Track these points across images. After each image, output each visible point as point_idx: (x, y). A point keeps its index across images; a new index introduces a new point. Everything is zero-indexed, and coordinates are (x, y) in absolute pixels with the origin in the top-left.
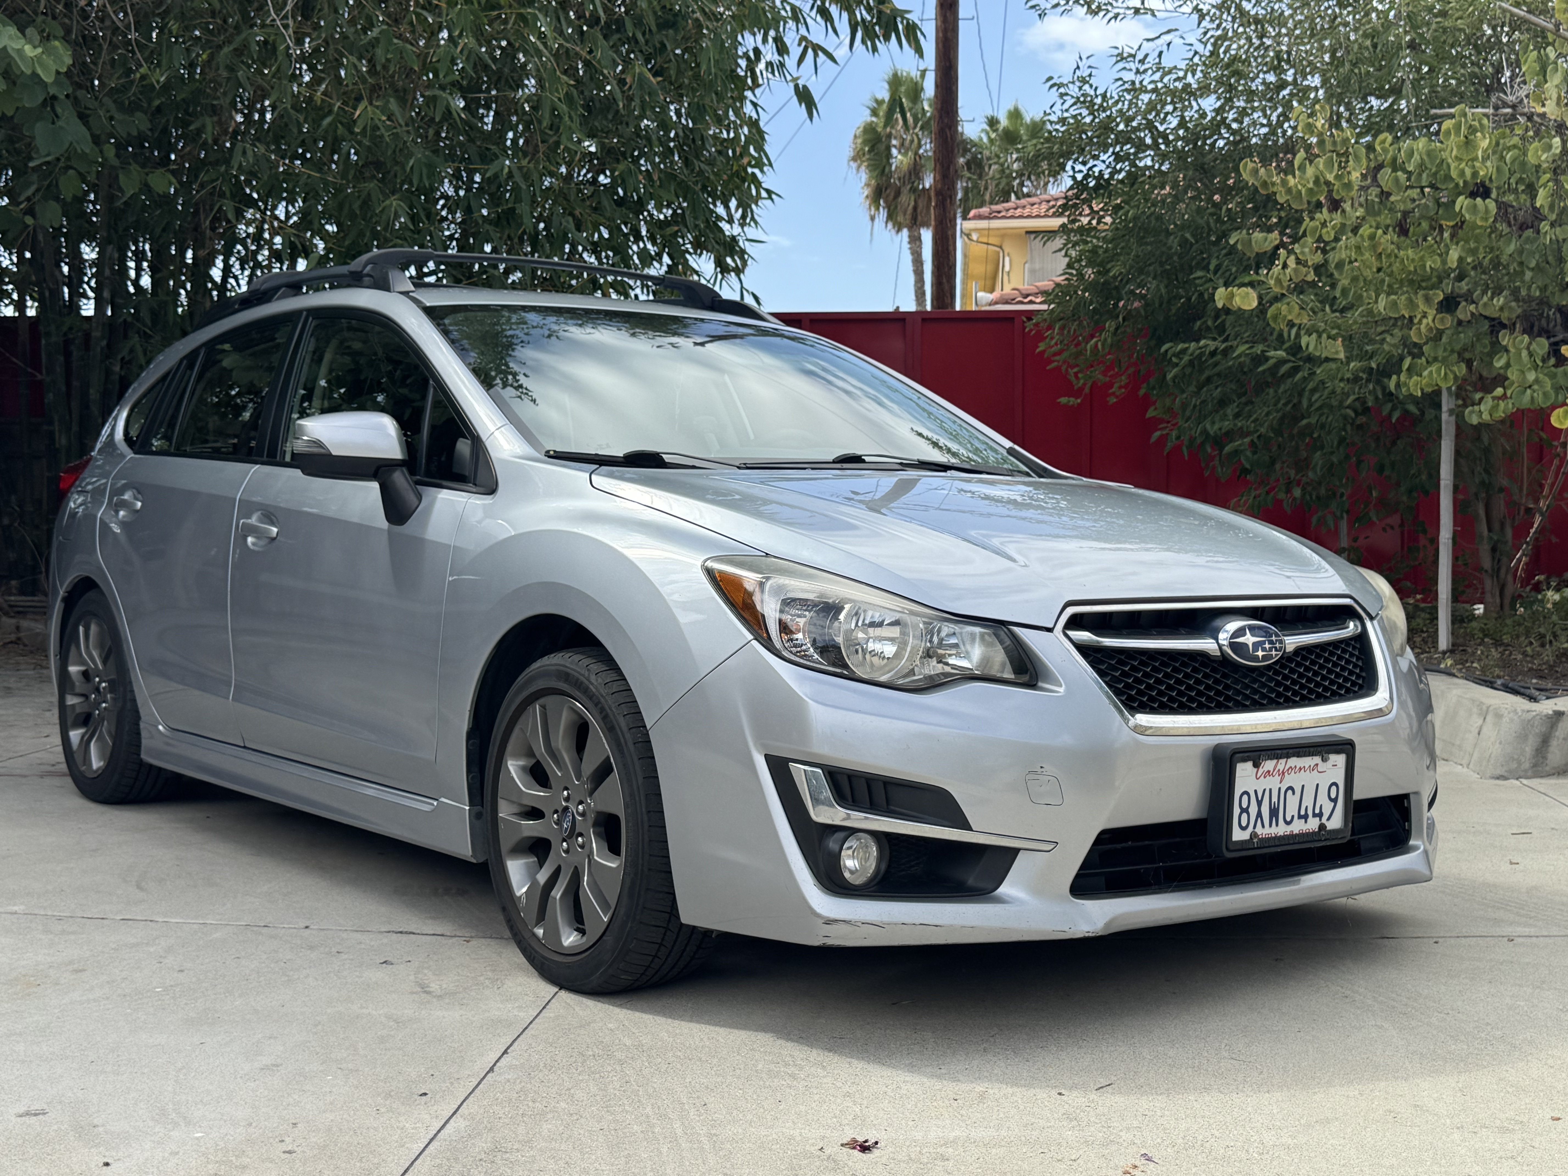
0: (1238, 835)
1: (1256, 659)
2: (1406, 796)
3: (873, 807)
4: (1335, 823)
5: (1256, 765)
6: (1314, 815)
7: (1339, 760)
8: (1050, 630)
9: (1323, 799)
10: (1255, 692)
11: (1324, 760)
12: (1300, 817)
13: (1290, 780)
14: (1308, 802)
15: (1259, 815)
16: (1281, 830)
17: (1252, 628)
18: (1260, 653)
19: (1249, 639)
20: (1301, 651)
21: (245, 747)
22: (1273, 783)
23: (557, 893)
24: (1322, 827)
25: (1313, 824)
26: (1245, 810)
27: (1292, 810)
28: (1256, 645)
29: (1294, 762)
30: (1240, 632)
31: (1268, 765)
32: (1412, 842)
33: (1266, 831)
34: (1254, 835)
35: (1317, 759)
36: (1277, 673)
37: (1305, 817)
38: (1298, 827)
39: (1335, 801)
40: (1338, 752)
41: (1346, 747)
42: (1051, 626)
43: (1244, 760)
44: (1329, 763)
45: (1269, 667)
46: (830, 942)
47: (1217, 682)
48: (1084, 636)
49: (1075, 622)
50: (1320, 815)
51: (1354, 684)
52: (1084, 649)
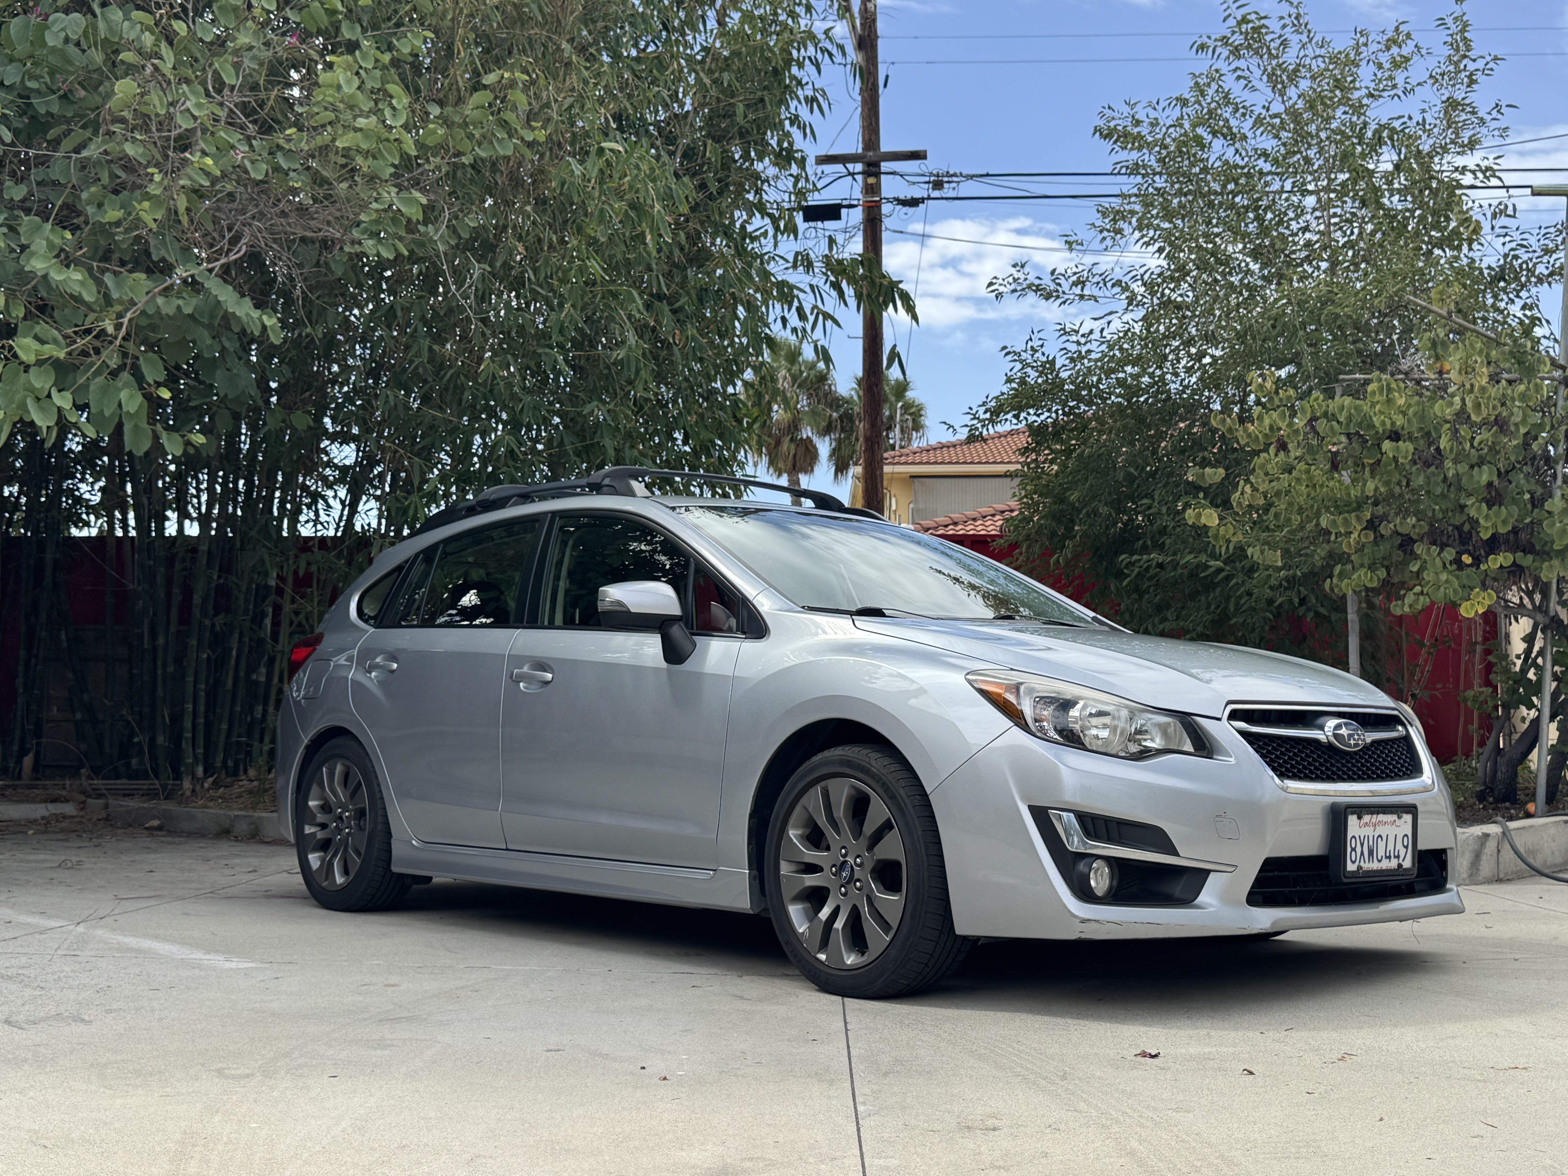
0: (1351, 867)
1: (1349, 746)
2: (1444, 851)
3: (1110, 839)
4: (1407, 864)
5: (1360, 818)
6: (1395, 857)
7: (1408, 818)
8: (1219, 719)
9: (1399, 846)
10: (1349, 769)
11: (1399, 817)
12: (1386, 857)
13: (1380, 830)
14: (1391, 847)
15: (1362, 853)
16: (1375, 866)
17: (1346, 724)
18: (1352, 742)
19: (1344, 731)
20: (1376, 743)
21: (507, 850)
22: (1368, 831)
23: (839, 924)
24: (1400, 866)
25: (1393, 864)
26: (1354, 849)
27: (1381, 853)
28: (1350, 736)
29: (1381, 817)
30: (1338, 727)
31: (1367, 818)
32: (1448, 886)
33: (1368, 866)
34: (1359, 867)
35: (1395, 817)
36: (1361, 757)
37: (1389, 858)
38: (1385, 865)
39: (1406, 847)
40: (1407, 813)
41: (1411, 809)
42: (1219, 716)
43: (1353, 813)
44: (1403, 820)
45: (1356, 753)
46: (1084, 936)
47: (1325, 761)
48: (1242, 725)
49: (1234, 715)
50: (1398, 857)
51: (1407, 769)
52: (1244, 734)
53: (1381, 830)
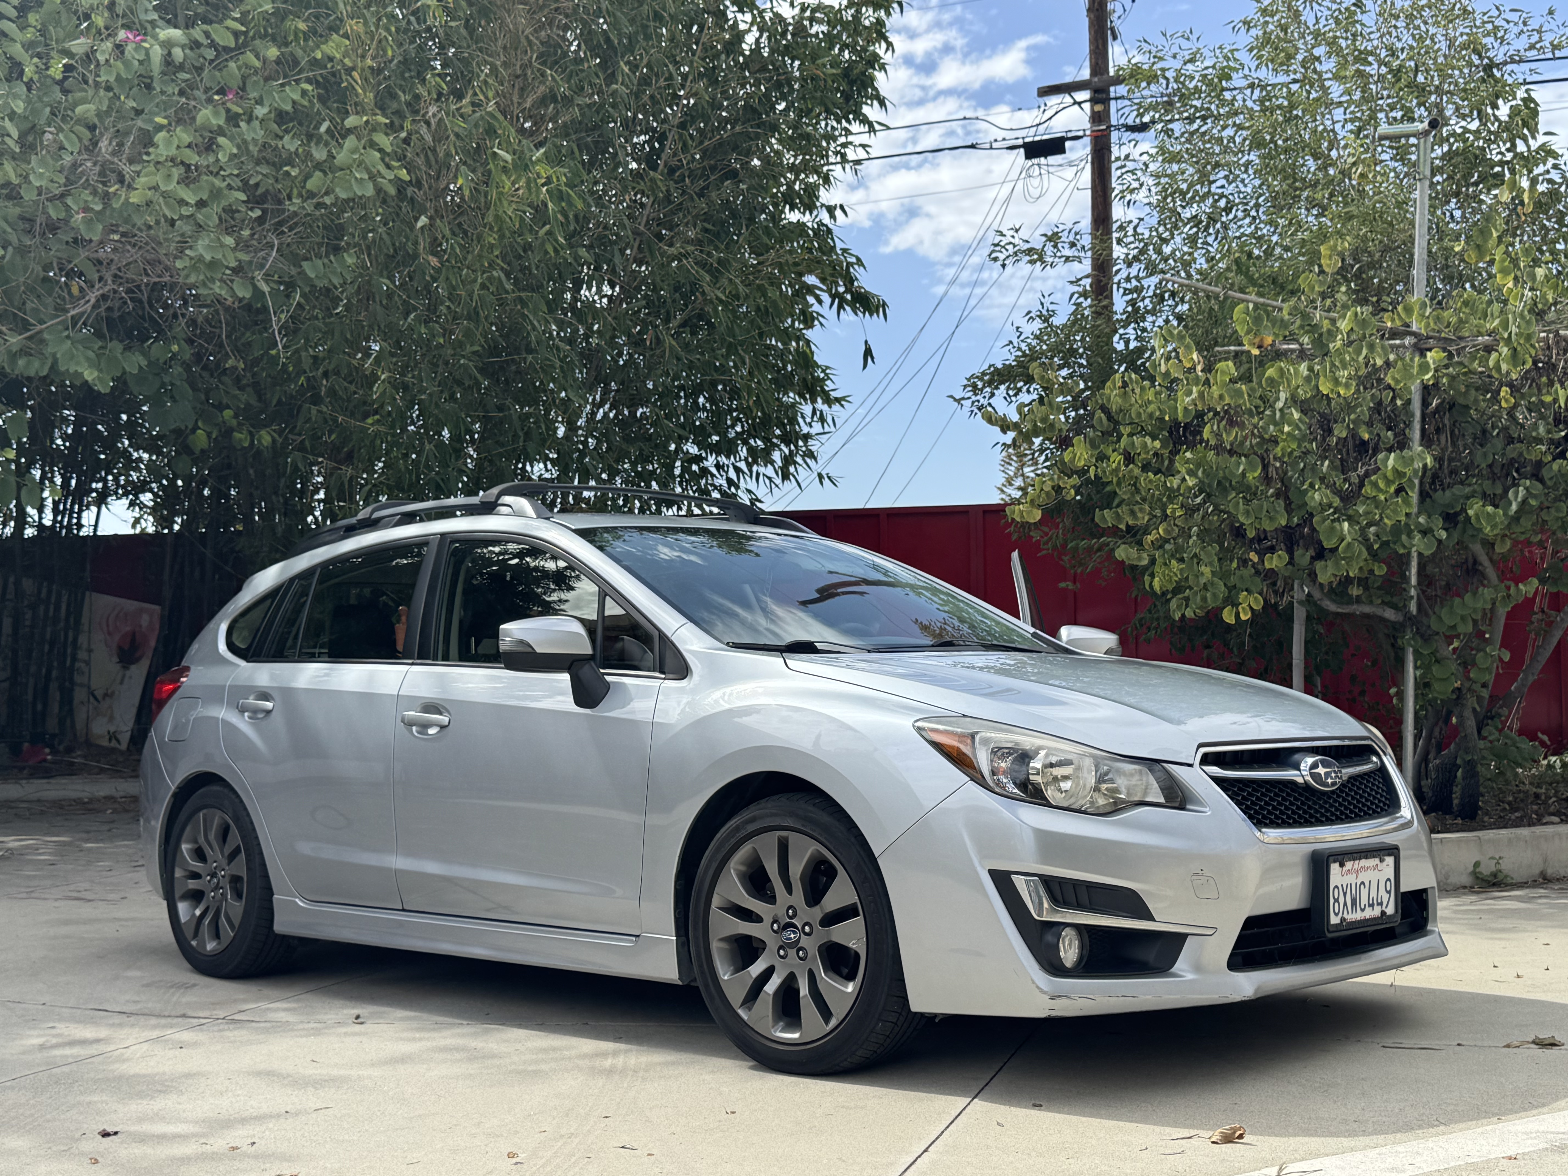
0: (1334, 920)
1: (1327, 785)
2: (1424, 891)
3: (1079, 906)
4: (1390, 910)
5: (1342, 865)
6: (1378, 904)
7: (1390, 860)
8: (1190, 765)
9: (1382, 892)
11: (1382, 861)
14: (1373, 894)
15: (1345, 904)
16: (1358, 916)
17: (1322, 762)
18: (1330, 781)
19: (1321, 770)
20: (1353, 778)
21: (403, 910)
22: (1351, 879)
24: (1383, 913)
25: (1376, 912)
26: (1336, 901)
27: (1364, 901)
28: (1327, 774)
29: (1364, 862)
30: (1314, 766)
31: (1349, 865)
32: (1429, 928)
33: (1351, 917)
34: (1343, 920)
35: (1377, 861)
36: (1338, 796)
37: (1371, 905)
38: (1369, 913)
39: (1389, 892)
40: (1389, 855)
41: (1393, 851)
42: (1191, 762)
43: (1335, 862)
44: (1385, 863)
45: (1333, 792)
46: (1054, 1014)
47: (1303, 803)
48: (1214, 770)
49: (1206, 760)
50: (1381, 904)
53: (1364, 877)
